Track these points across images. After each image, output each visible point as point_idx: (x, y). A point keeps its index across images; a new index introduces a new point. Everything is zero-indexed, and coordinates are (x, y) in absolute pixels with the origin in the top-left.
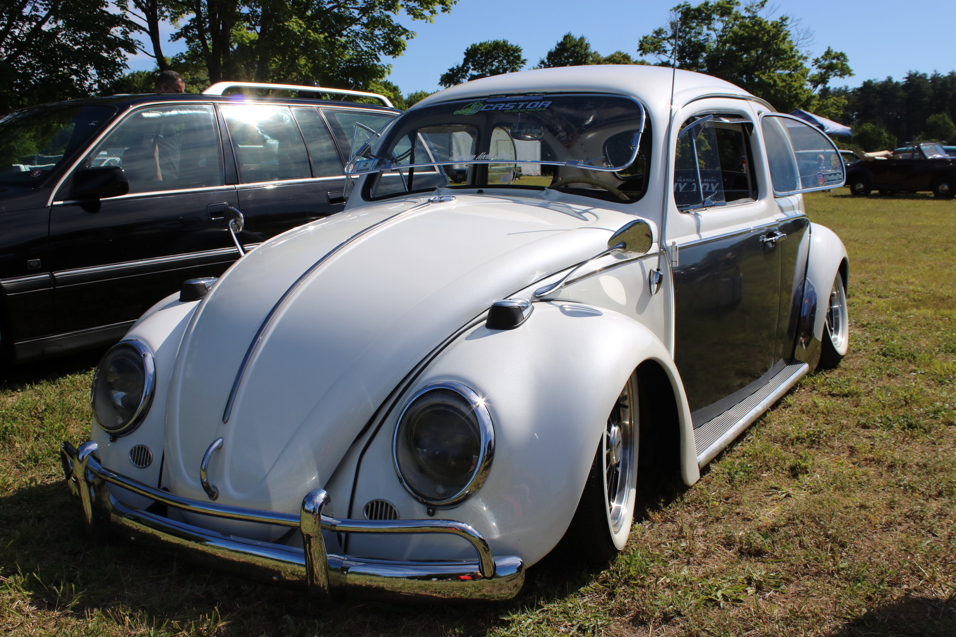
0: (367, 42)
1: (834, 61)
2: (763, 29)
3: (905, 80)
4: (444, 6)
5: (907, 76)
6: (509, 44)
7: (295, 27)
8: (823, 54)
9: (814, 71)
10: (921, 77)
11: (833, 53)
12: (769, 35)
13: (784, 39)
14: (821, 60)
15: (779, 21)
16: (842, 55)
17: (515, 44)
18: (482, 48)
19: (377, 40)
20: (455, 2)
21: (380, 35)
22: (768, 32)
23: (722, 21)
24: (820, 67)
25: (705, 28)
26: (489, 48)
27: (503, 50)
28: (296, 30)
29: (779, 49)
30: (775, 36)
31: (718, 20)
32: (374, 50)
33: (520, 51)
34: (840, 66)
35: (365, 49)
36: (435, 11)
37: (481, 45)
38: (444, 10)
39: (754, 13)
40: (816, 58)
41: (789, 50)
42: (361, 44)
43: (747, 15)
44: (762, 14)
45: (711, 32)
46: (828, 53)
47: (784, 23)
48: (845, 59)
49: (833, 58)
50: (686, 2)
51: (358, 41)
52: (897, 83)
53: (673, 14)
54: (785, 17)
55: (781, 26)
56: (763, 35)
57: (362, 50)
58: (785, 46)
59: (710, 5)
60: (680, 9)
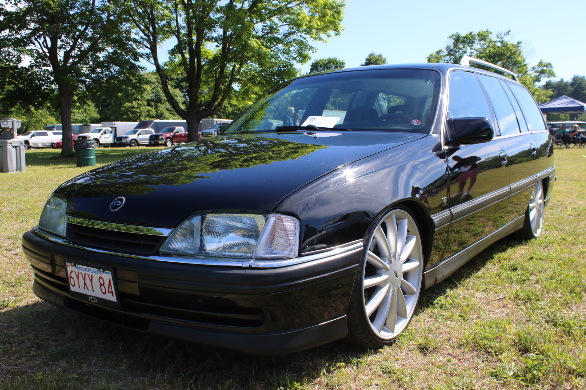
0: (285, 55)
1: (545, 68)
2: (508, 48)
3: (572, 80)
4: (336, 32)
5: (573, 77)
6: (337, 59)
7: (255, 44)
8: (537, 64)
9: (534, 74)
10: (581, 78)
11: (544, 63)
12: (511, 52)
13: (519, 55)
14: (537, 67)
15: (516, 44)
16: (549, 64)
17: (341, 60)
18: (321, 63)
19: (291, 54)
20: (343, 29)
21: (294, 50)
22: (511, 51)
23: (480, 44)
24: (535, 72)
25: (469, 48)
26: (325, 63)
27: (334, 63)
28: (255, 46)
29: (516, 61)
30: (514, 53)
31: (477, 43)
32: (289, 60)
33: (344, 64)
34: (548, 71)
35: (284, 59)
36: (330, 35)
37: (320, 60)
38: (337, 35)
39: (502, 38)
40: (533, 66)
41: (522, 61)
42: (281, 57)
43: (498, 40)
44: (506, 39)
45: (472, 51)
46: (540, 63)
47: (520, 45)
48: (551, 67)
49: (544, 66)
50: (457, 33)
51: (279, 54)
52: (567, 82)
53: (449, 40)
54: (520, 41)
55: (518, 47)
56: (507, 52)
57: (281, 60)
58: (519, 59)
59: (473, 34)
60: (454, 37)
